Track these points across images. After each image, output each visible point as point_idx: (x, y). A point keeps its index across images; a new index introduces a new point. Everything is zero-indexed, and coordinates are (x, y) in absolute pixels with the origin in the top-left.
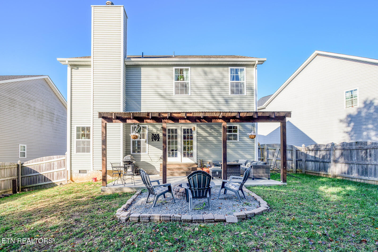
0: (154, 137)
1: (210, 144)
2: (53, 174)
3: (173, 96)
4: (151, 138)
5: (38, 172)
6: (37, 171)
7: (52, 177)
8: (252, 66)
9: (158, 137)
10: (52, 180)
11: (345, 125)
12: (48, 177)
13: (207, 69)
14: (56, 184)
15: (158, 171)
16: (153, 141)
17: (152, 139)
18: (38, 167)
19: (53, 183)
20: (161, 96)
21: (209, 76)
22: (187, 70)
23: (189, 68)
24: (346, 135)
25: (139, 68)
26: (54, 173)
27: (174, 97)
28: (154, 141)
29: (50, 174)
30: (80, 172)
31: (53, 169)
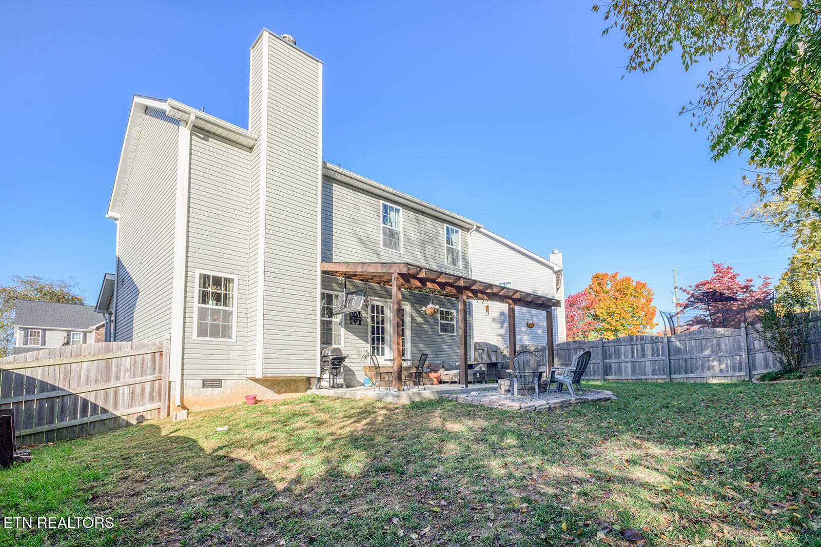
0: (354, 316)
1: (426, 336)
2: (116, 393)
3: (379, 249)
4: (348, 318)
5: (61, 386)
6: (57, 385)
7: (111, 400)
8: (466, 230)
9: (360, 317)
10: (110, 409)
11: (498, 326)
12: (98, 400)
13: (420, 217)
14: (124, 420)
15: (358, 379)
16: (351, 323)
17: (351, 320)
18: (61, 374)
19: (116, 418)
20: (362, 242)
21: (421, 226)
22: (398, 211)
23: (401, 209)
24: (500, 338)
25: (330, 183)
26: (121, 389)
27: (382, 250)
28: (354, 323)
29: (106, 394)
30: (204, 385)
31: (118, 379)
